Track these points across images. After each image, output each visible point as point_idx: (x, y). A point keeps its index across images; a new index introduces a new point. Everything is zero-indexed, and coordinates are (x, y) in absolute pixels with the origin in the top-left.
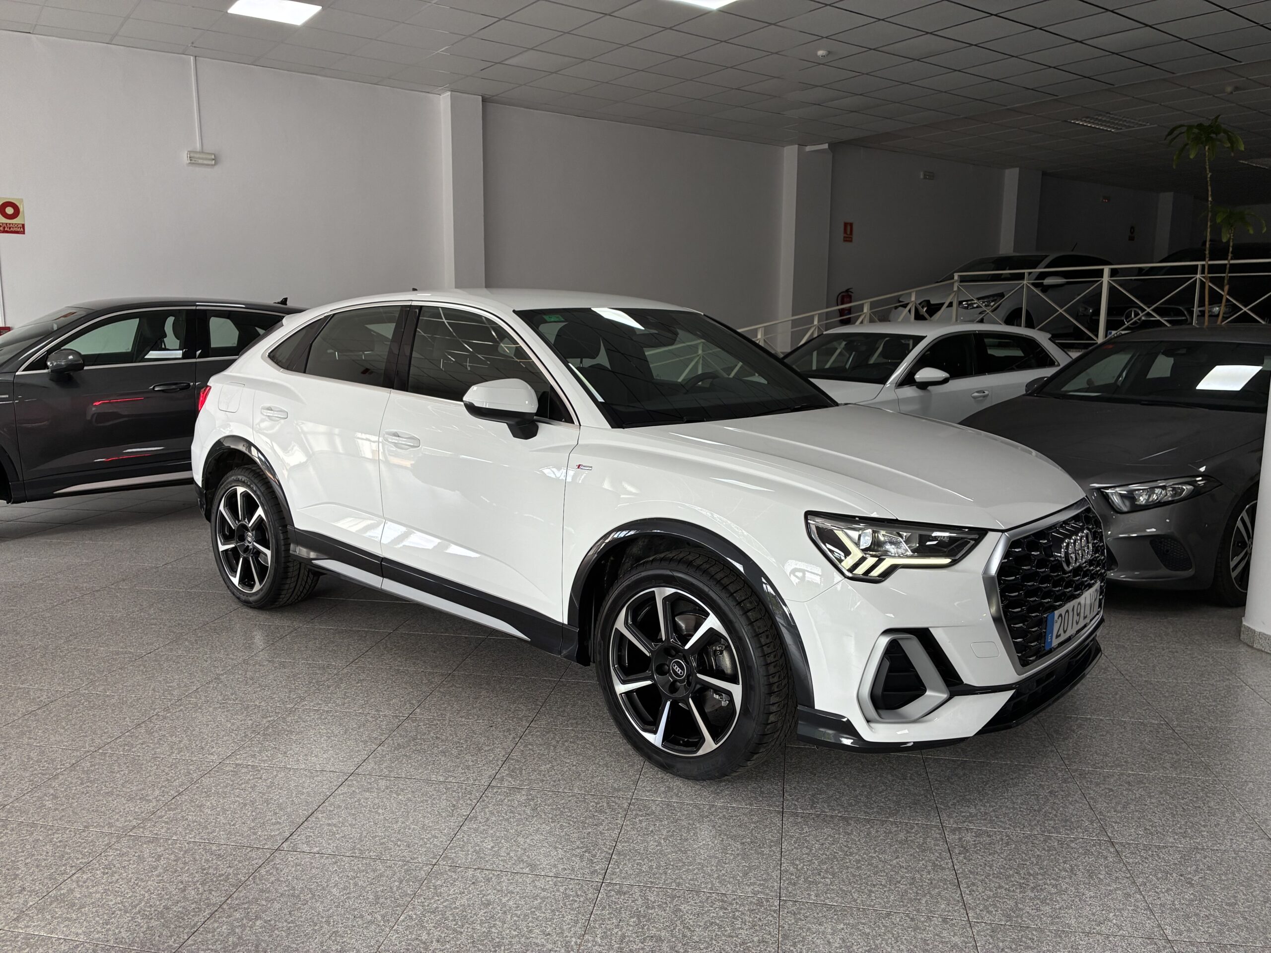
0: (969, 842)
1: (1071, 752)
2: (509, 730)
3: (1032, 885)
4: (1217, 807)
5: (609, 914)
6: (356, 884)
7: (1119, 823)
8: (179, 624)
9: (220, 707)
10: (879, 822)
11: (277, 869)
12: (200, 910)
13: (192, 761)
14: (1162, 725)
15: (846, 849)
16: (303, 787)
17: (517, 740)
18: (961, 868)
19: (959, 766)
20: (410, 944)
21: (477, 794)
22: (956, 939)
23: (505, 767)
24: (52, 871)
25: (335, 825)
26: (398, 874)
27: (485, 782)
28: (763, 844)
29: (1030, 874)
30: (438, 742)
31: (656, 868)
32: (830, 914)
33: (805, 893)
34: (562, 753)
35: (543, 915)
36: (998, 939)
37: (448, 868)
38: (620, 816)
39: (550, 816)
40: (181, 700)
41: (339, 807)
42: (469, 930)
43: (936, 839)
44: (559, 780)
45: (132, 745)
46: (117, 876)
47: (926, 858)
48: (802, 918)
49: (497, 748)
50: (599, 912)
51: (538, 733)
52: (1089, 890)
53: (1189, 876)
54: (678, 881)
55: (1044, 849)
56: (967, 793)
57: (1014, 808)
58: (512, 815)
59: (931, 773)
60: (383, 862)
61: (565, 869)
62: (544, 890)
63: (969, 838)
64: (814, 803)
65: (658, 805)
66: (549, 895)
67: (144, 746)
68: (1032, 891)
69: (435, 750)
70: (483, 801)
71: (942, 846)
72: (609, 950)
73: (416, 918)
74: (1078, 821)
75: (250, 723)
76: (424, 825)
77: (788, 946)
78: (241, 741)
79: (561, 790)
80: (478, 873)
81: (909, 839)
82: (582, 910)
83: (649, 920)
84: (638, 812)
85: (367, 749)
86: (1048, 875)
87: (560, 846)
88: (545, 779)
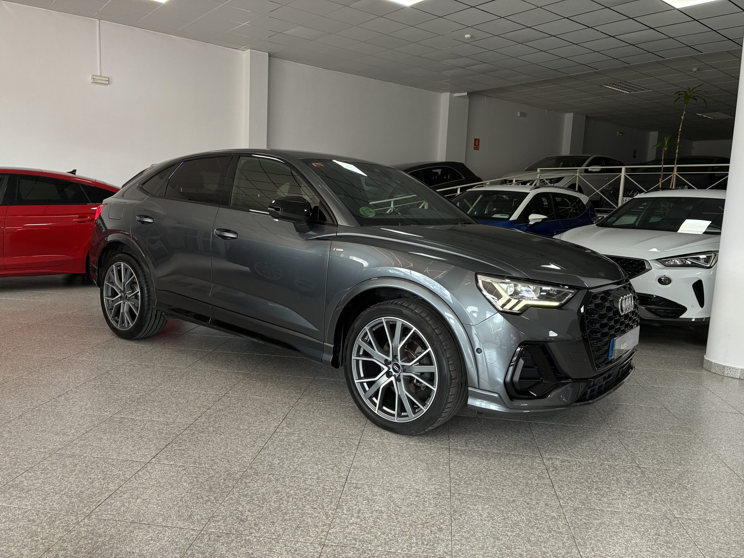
0: (558, 465)
1: (612, 421)
2: (285, 403)
3: (595, 487)
4: (698, 450)
5: (350, 499)
6: (197, 481)
7: (642, 457)
8: (82, 344)
9: (110, 387)
10: (505, 454)
11: (149, 473)
12: (102, 493)
13: (94, 415)
14: (663, 408)
15: (487, 467)
16: (163, 430)
17: (290, 408)
18: (554, 478)
19: (549, 426)
20: (232, 513)
21: (268, 436)
22: (554, 514)
23: (284, 422)
24: (9, 471)
25: (184, 450)
26: (223, 476)
27: (272, 430)
28: (439, 464)
29: (593, 482)
30: (243, 408)
31: (377, 475)
32: (480, 500)
33: (465, 489)
34: (318, 415)
35: (311, 498)
36: (578, 514)
37: (253, 474)
38: (354, 448)
40: (86, 383)
41: (185, 441)
42: (268, 506)
43: (539, 463)
44: (317, 429)
45: (57, 406)
46: (50, 475)
47: (534, 473)
48: (464, 502)
49: (279, 412)
50: (344, 498)
51: (303, 405)
53: (684, 485)
54: (390, 482)
55: (601, 469)
56: (555, 441)
57: (582, 449)
58: (290, 447)
59: (534, 430)
60: (213, 469)
61: (323, 475)
62: (311, 486)
63: (557, 463)
64: (467, 444)
65: (376, 443)
66: (314, 488)
67: (64, 407)
68: (596, 491)
69: (242, 413)
70: (272, 439)
71: (542, 467)
72: (351, 517)
73: (235, 499)
74: (619, 456)
75: (129, 396)
76: (237, 451)
77: (457, 516)
78: (124, 405)
79: (318, 434)
80: (271, 476)
81: (523, 463)
82: (334, 496)
83: (374, 502)
84: (364, 447)
85: (200, 411)
86: (604, 482)
87: (319, 463)
88: (308, 428)
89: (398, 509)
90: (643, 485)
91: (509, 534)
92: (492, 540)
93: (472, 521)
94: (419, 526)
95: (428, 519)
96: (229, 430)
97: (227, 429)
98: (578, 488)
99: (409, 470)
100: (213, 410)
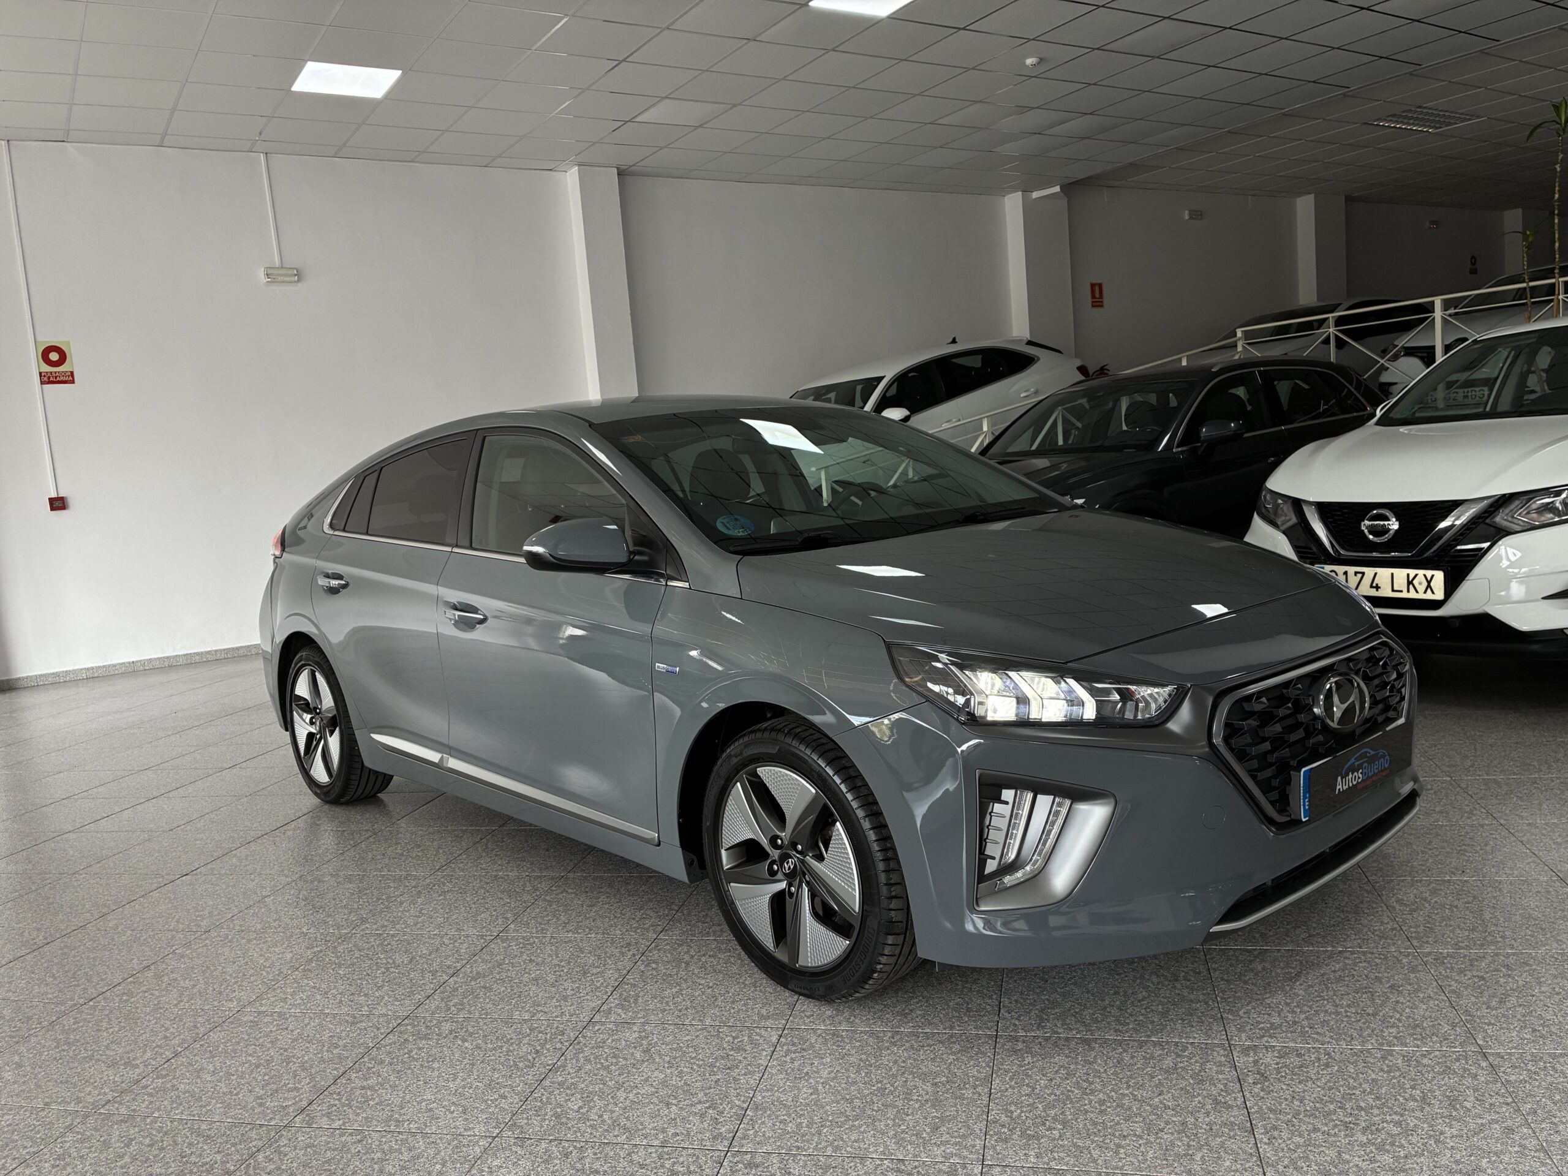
0: (1270, 1065)
1: (1422, 928)
2: (629, 944)
3: (1364, 1124)
7: (1493, 1024)
8: (230, 837)
9: (256, 938)
10: (1135, 1044)
11: (280, 1153)
13: (203, 1010)
15: (1085, 1085)
16: (340, 1038)
17: (637, 957)
18: (1256, 1104)
19: (1256, 957)
21: (572, 1034)
23: (616, 995)
26: (443, 1153)
27: (585, 1017)
28: (965, 1084)
29: (1360, 1108)
30: (531, 966)
31: (807, 1126)
33: (1021, 1154)
34: (696, 971)
38: (764, 1053)
39: (667, 1059)
41: (382, 1062)
43: (1220, 1064)
44: (686, 1009)
45: (132, 993)
47: (1205, 1092)
49: (609, 970)
51: (668, 947)
52: (1451, 1127)
54: (836, 1143)
55: (1382, 1070)
56: (1268, 996)
57: (1337, 1013)
58: (614, 1061)
59: (1215, 970)
60: (425, 1135)
61: (677, 1134)
62: (642, 1166)
63: (1269, 1059)
64: (1042, 1020)
65: (820, 1035)
66: (648, 1172)
67: (146, 994)
68: (1364, 1134)
69: (525, 978)
70: (579, 1043)
71: (1229, 1073)
74: (1433, 1026)
75: (289, 956)
78: (273, 980)
79: (687, 1022)
80: (553, 1146)
81: (1182, 1065)
84: (790, 1047)
85: (435, 981)
86: (1388, 1108)
87: (674, 1102)
88: (668, 1008)
96: (485, 1027)
97: (481, 1023)
98: (1318, 1130)
99: (885, 1106)
100: (463, 977)
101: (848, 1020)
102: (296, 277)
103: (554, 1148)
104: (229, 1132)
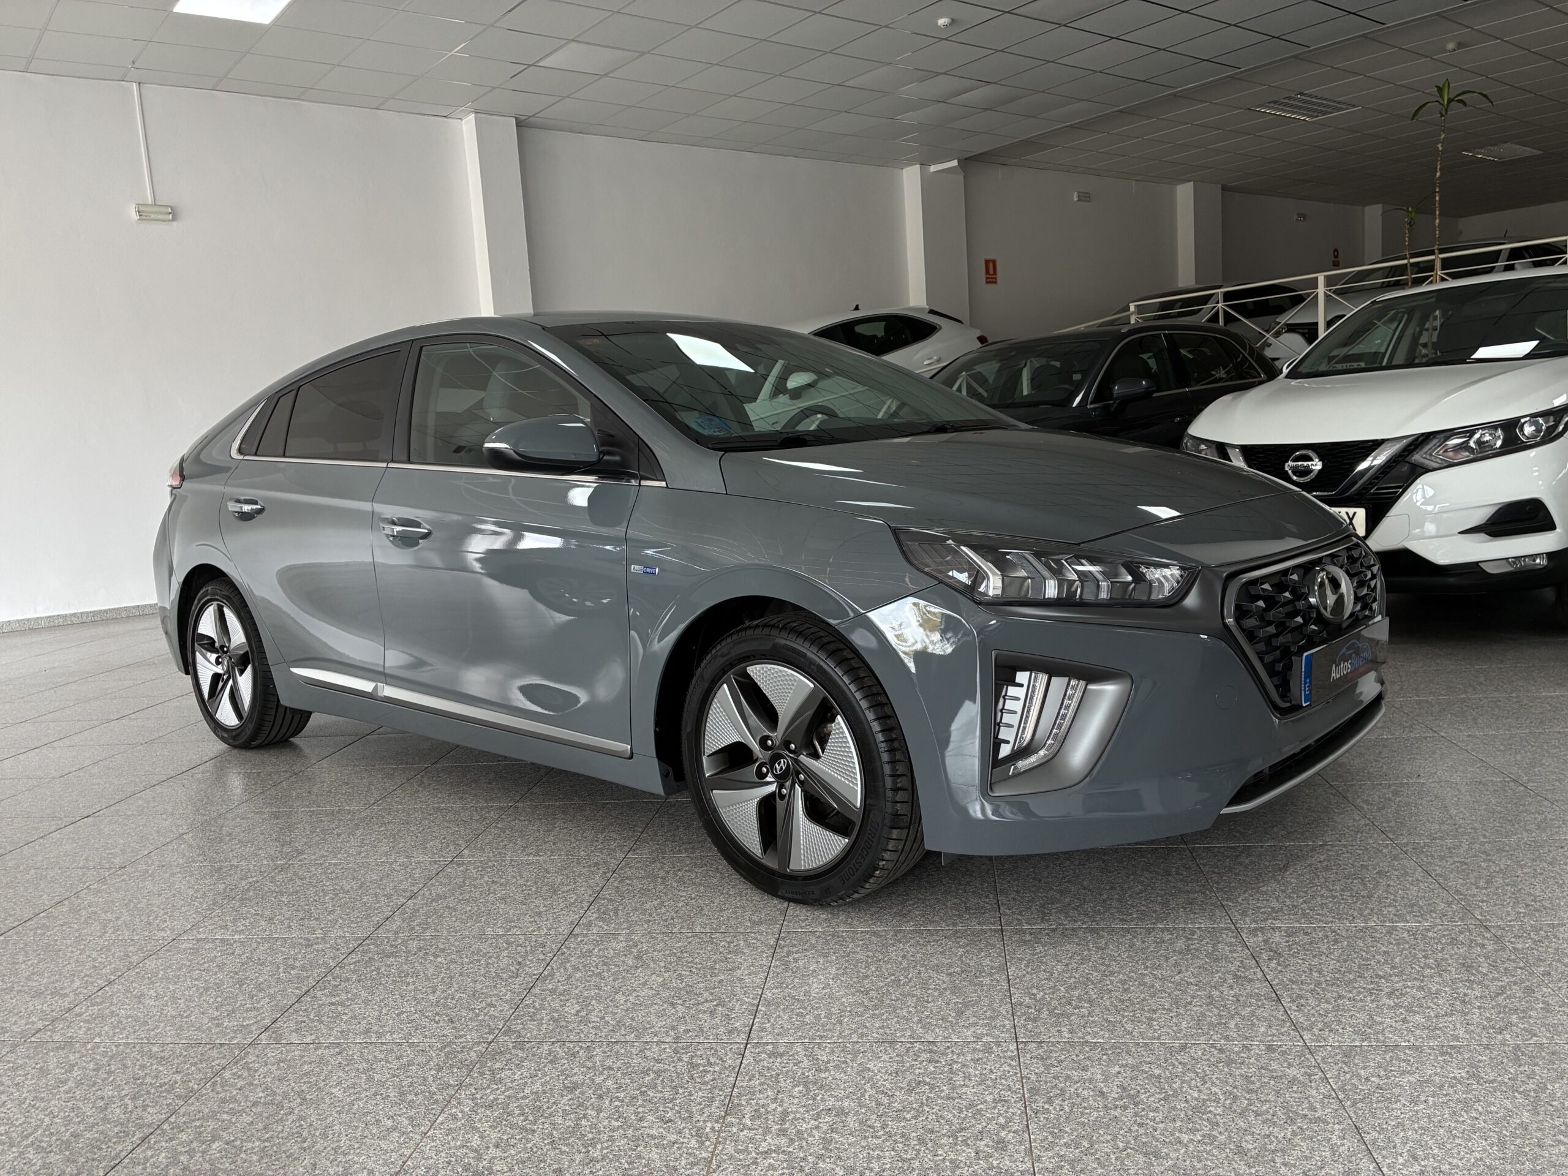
0: (1281, 943)
1: (1394, 823)
2: (596, 864)
3: (1387, 990)
5: (760, 1084)
6: (370, 1079)
9: (180, 872)
10: (1143, 930)
11: (249, 1069)
12: (127, 1135)
13: (132, 940)
14: (1508, 782)
15: (1103, 968)
16: (295, 959)
17: (609, 875)
18: (1276, 977)
19: (1241, 852)
21: (554, 946)
22: (1292, 1072)
23: (594, 909)
25: (342, 1004)
26: (435, 1059)
27: (564, 930)
28: (981, 973)
29: (1380, 977)
30: (494, 887)
31: (826, 1017)
32: (1095, 1055)
33: (1054, 1030)
34: (675, 885)
35: (659, 1095)
36: (1356, 1065)
37: (511, 1045)
38: (765, 955)
40: (125, 867)
41: (348, 979)
42: (546, 1126)
43: (1231, 945)
44: (673, 919)
45: (48, 927)
47: (1223, 969)
48: (1055, 1063)
49: (581, 887)
50: (744, 1084)
51: (639, 865)
52: (1473, 989)
54: (860, 1031)
55: (1390, 943)
56: (1261, 884)
57: (1334, 897)
58: (605, 968)
59: (1205, 865)
60: (411, 1045)
61: (689, 1031)
62: (658, 1061)
63: (1278, 939)
64: (1044, 915)
65: (819, 937)
66: (666, 1067)
67: (64, 928)
68: (1389, 998)
69: (491, 898)
70: (563, 954)
71: (1241, 953)
72: (764, 1134)
73: (463, 1117)
74: (1429, 904)
75: (222, 886)
76: (475, 991)
77: (1040, 1103)
78: (209, 910)
79: (675, 930)
80: (557, 1048)
81: (1192, 947)
82: (719, 1083)
83: (822, 1087)
84: (791, 948)
85: (391, 904)
86: (1405, 975)
87: (679, 1002)
88: (651, 918)
89: (886, 1101)
90: (1505, 969)
91: (1185, 1138)
92: (1141, 1159)
93: (1082, 1113)
94: (944, 1141)
95: (964, 1119)
96: (457, 944)
97: (452, 940)
98: (1343, 997)
99: (905, 996)
100: (423, 899)
101: (845, 922)
102: (171, 216)
103: (558, 1049)
104: (185, 1053)
